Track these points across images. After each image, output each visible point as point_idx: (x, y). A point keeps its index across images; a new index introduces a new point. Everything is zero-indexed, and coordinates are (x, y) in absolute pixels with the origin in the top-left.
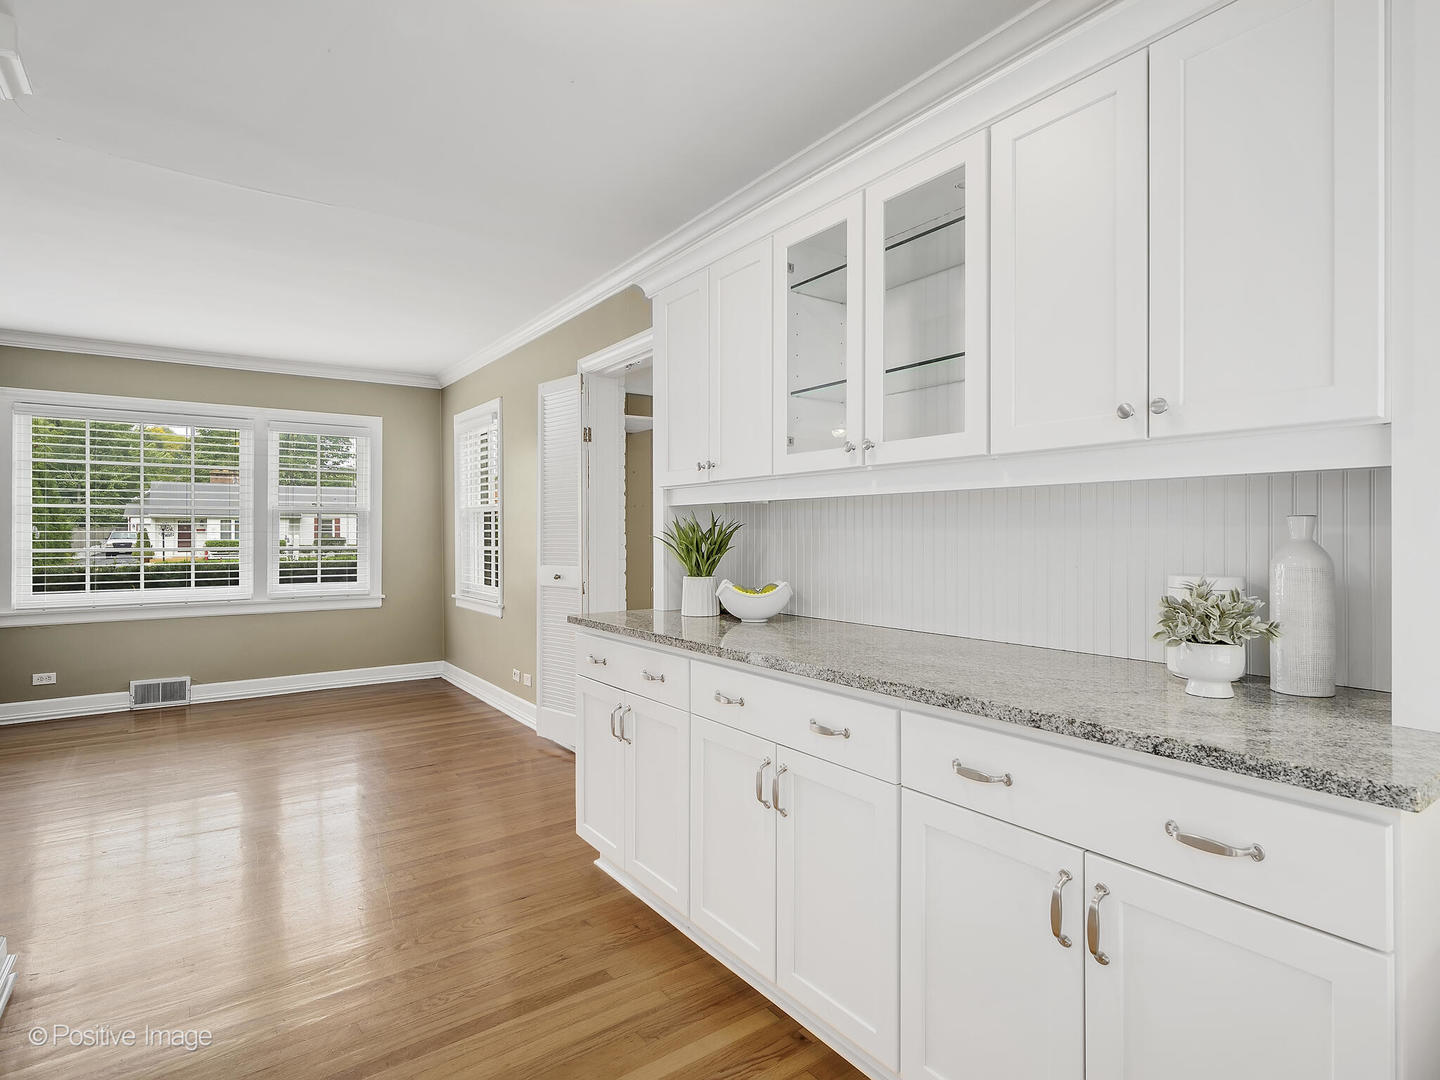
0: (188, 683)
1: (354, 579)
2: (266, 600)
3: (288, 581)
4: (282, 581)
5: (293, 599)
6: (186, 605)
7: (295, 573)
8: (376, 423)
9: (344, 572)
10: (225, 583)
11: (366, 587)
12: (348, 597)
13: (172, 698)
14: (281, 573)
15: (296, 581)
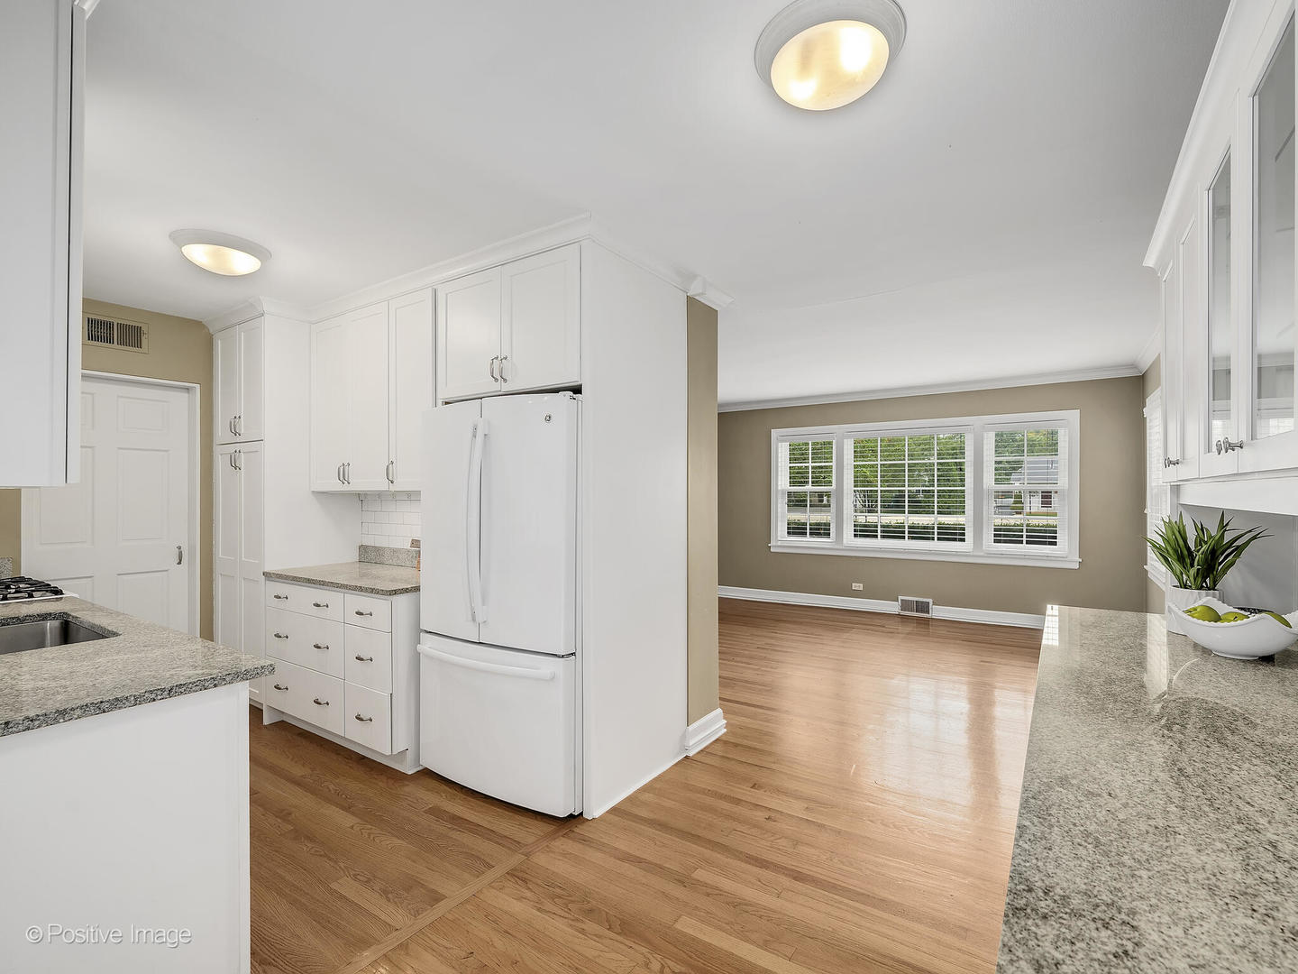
0: (931, 605)
1: (1055, 544)
2: (982, 554)
3: (999, 541)
4: (995, 541)
5: (1002, 555)
6: (930, 552)
7: (1005, 536)
8: (1073, 416)
9: (1045, 536)
10: (955, 540)
11: (1065, 552)
12: (1048, 557)
13: (922, 611)
14: (995, 536)
15: (1005, 542)
